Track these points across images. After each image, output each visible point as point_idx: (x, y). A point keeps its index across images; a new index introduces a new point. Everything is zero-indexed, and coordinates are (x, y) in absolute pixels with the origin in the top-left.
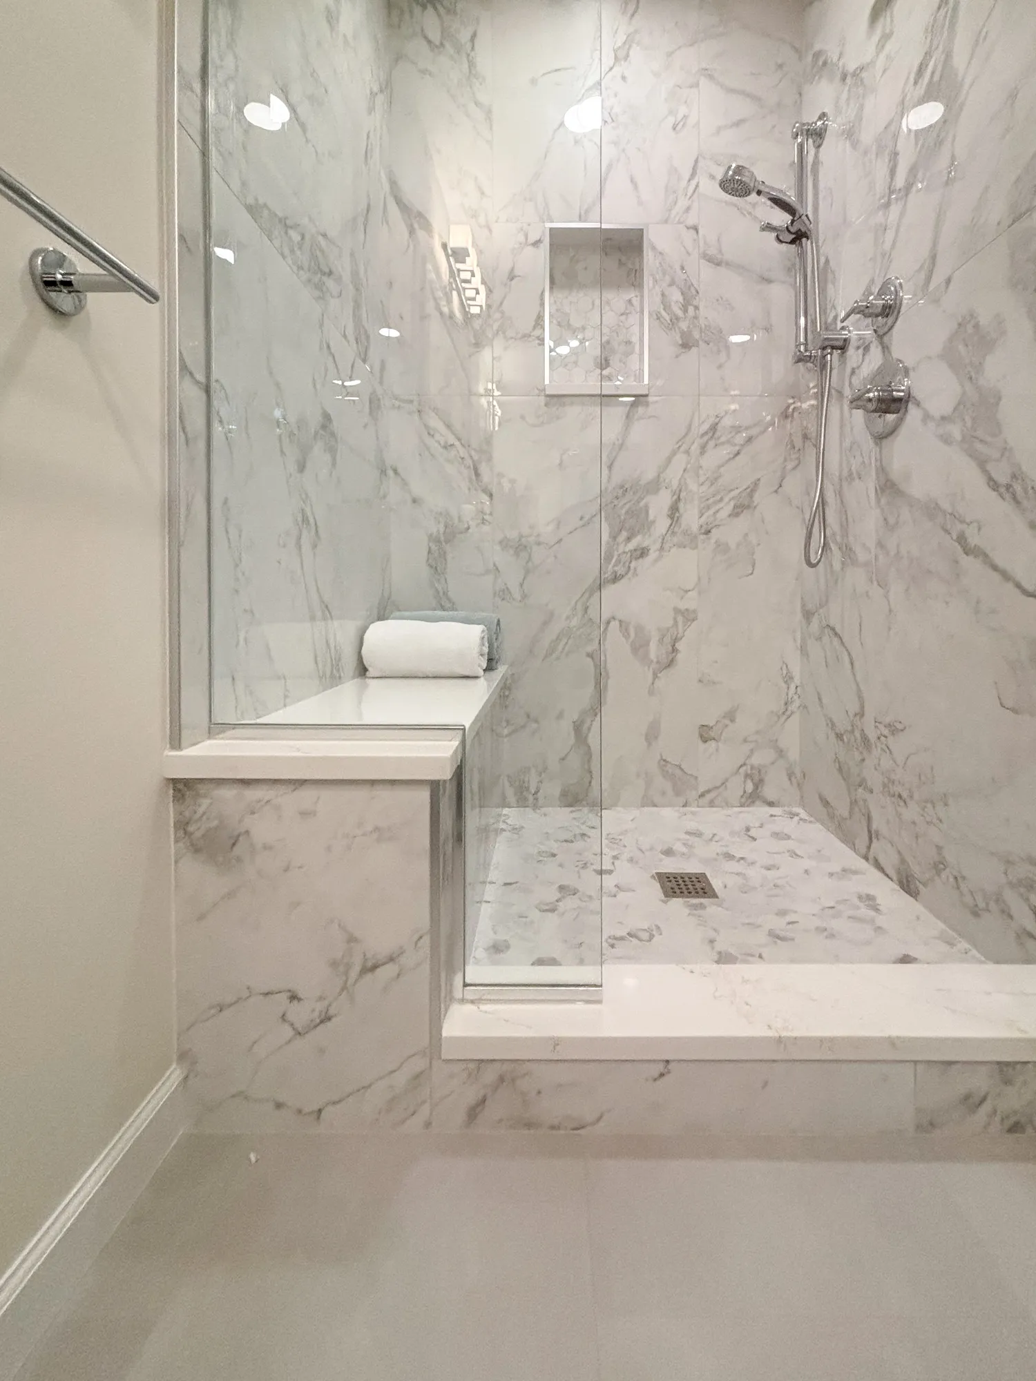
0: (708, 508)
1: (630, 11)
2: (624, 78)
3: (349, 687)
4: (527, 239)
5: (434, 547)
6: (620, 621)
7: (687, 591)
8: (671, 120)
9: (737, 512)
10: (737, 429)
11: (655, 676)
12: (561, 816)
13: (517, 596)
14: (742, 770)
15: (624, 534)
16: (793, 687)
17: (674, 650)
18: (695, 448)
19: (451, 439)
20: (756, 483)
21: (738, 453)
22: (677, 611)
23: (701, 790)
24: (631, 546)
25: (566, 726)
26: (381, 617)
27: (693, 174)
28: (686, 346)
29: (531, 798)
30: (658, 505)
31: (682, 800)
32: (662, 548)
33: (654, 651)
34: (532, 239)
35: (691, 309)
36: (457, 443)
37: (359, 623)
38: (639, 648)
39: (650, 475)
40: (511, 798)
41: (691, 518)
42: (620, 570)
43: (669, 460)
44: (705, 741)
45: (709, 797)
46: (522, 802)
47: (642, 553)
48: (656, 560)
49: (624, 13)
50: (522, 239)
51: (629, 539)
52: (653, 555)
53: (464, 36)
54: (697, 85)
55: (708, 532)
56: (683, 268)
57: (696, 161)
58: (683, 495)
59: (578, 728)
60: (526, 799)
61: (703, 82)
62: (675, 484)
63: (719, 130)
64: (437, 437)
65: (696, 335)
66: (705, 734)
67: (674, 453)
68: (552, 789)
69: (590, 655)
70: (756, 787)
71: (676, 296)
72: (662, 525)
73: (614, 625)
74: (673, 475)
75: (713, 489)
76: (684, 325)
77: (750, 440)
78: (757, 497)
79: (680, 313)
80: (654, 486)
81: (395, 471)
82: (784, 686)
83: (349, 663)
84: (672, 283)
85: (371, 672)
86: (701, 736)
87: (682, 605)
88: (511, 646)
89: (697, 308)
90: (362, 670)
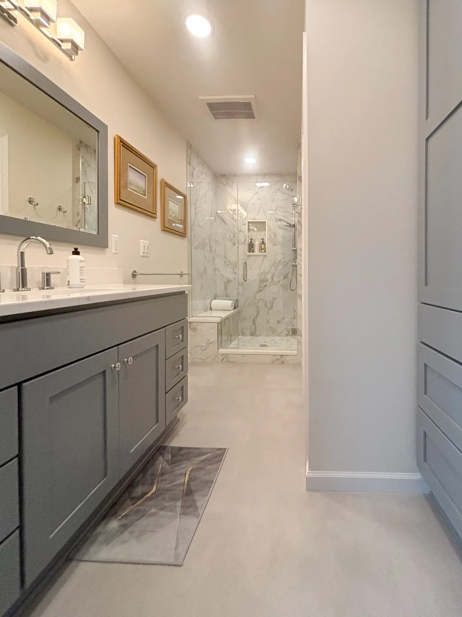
0: (279, 277)
1: (263, 177)
2: (262, 191)
3: (209, 312)
4: (243, 223)
5: (225, 284)
6: (262, 299)
7: (275, 294)
8: (272, 199)
9: (284, 278)
10: (285, 262)
11: (269, 310)
12: (250, 337)
13: (242, 294)
14: (286, 329)
15: (263, 282)
16: (296, 313)
17: (273, 305)
18: (276, 265)
19: (229, 263)
20: (288, 273)
21: (285, 266)
22: (273, 298)
23: (278, 333)
24: (264, 284)
25: (251, 320)
26: (215, 299)
27: (276, 210)
28: (275, 245)
29: (244, 334)
30: (269, 277)
31: (274, 335)
32: (270, 285)
33: (269, 305)
34: (244, 224)
35: (275, 238)
36: (230, 264)
37: (210, 300)
38: (266, 305)
39: (267, 271)
40: (241, 335)
41: (276, 279)
42: (262, 289)
43: (271, 267)
44: (278, 323)
45: (279, 335)
46: (243, 335)
47: (266, 286)
48: (269, 287)
49: (262, 178)
50: (242, 224)
51: (263, 283)
52: (268, 286)
53: (231, 183)
54: (277, 192)
55: (279, 282)
56: (274, 230)
57: (277, 208)
58: (274, 275)
59: (253, 320)
60: (243, 334)
61: (278, 191)
62: (272, 272)
63: (281, 201)
64: (226, 263)
65: (276, 243)
66: (279, 322)
67: (272, 266)
68: (248, 332)
69: (256, 306)
70: (288, 333)
71: (273, 235)
72: (270, 281)
73: (261, 300)
74: (272, 270)
75: (280, 273)
76: (274, 241)
77: (287, 264)
78: (288, 275)
79: (273, 239)
80: (268, 273)
81: (218, 269)
82: (294, 313)
83: (209, 308)
84: (272, 233)
85: (213, 309)
86: (278, 322)
87: (274, 297)
88: (240, 304)
89: (277, 237)
90: (211, 309)
